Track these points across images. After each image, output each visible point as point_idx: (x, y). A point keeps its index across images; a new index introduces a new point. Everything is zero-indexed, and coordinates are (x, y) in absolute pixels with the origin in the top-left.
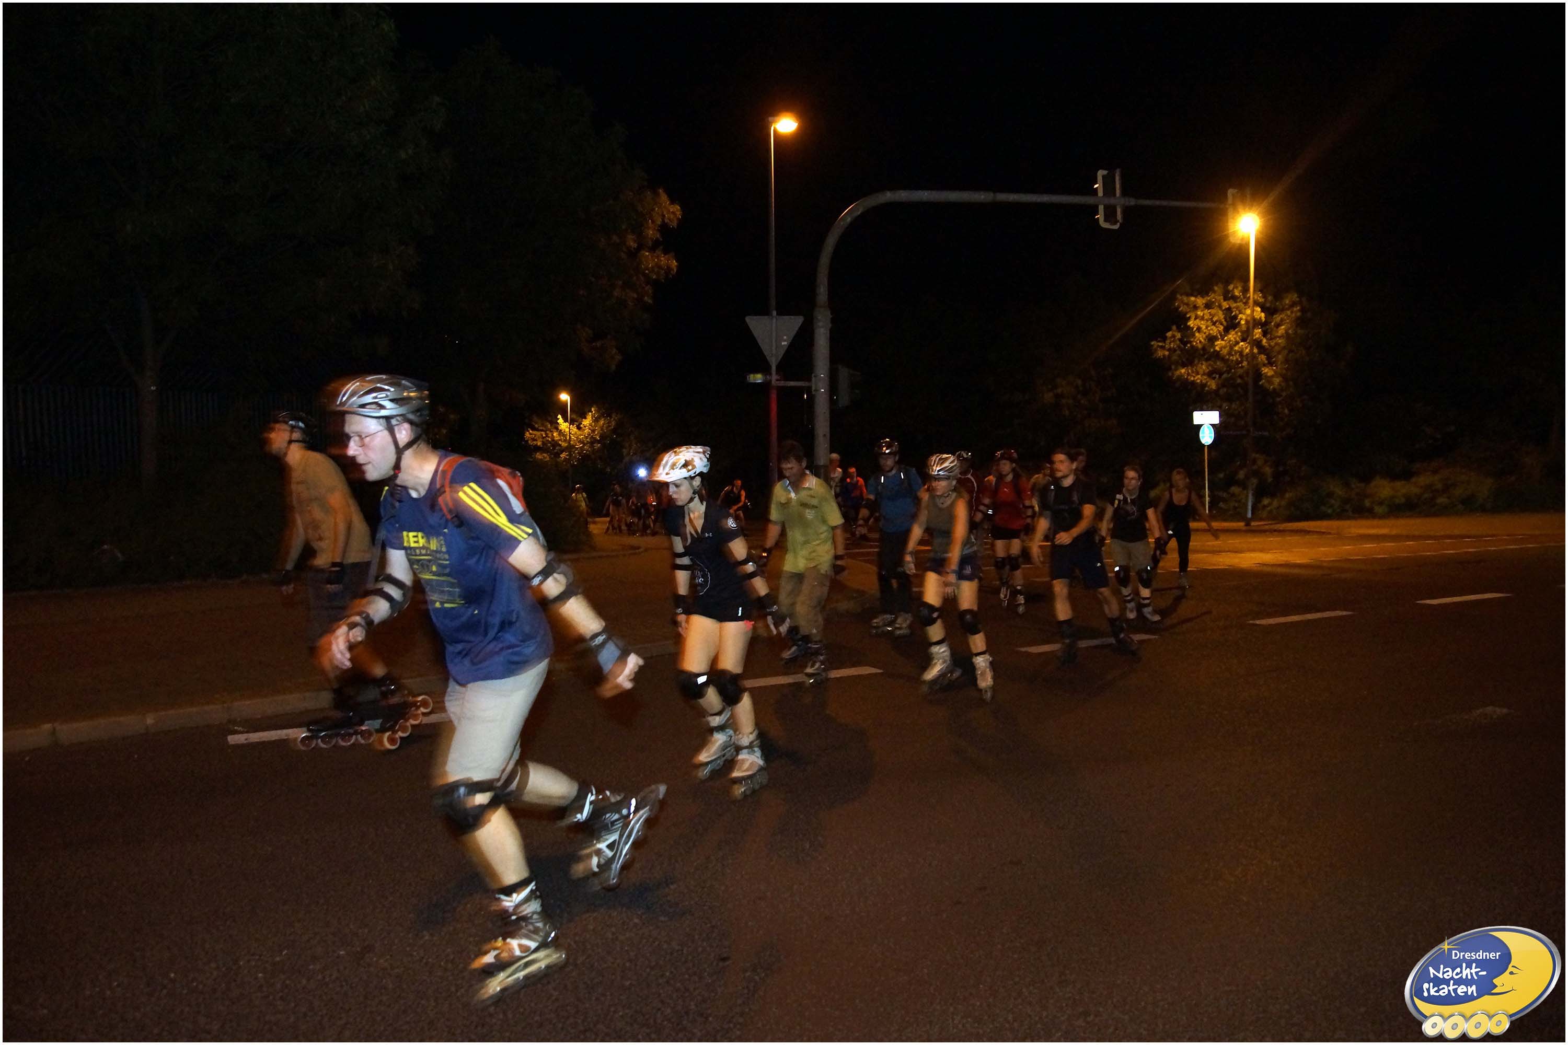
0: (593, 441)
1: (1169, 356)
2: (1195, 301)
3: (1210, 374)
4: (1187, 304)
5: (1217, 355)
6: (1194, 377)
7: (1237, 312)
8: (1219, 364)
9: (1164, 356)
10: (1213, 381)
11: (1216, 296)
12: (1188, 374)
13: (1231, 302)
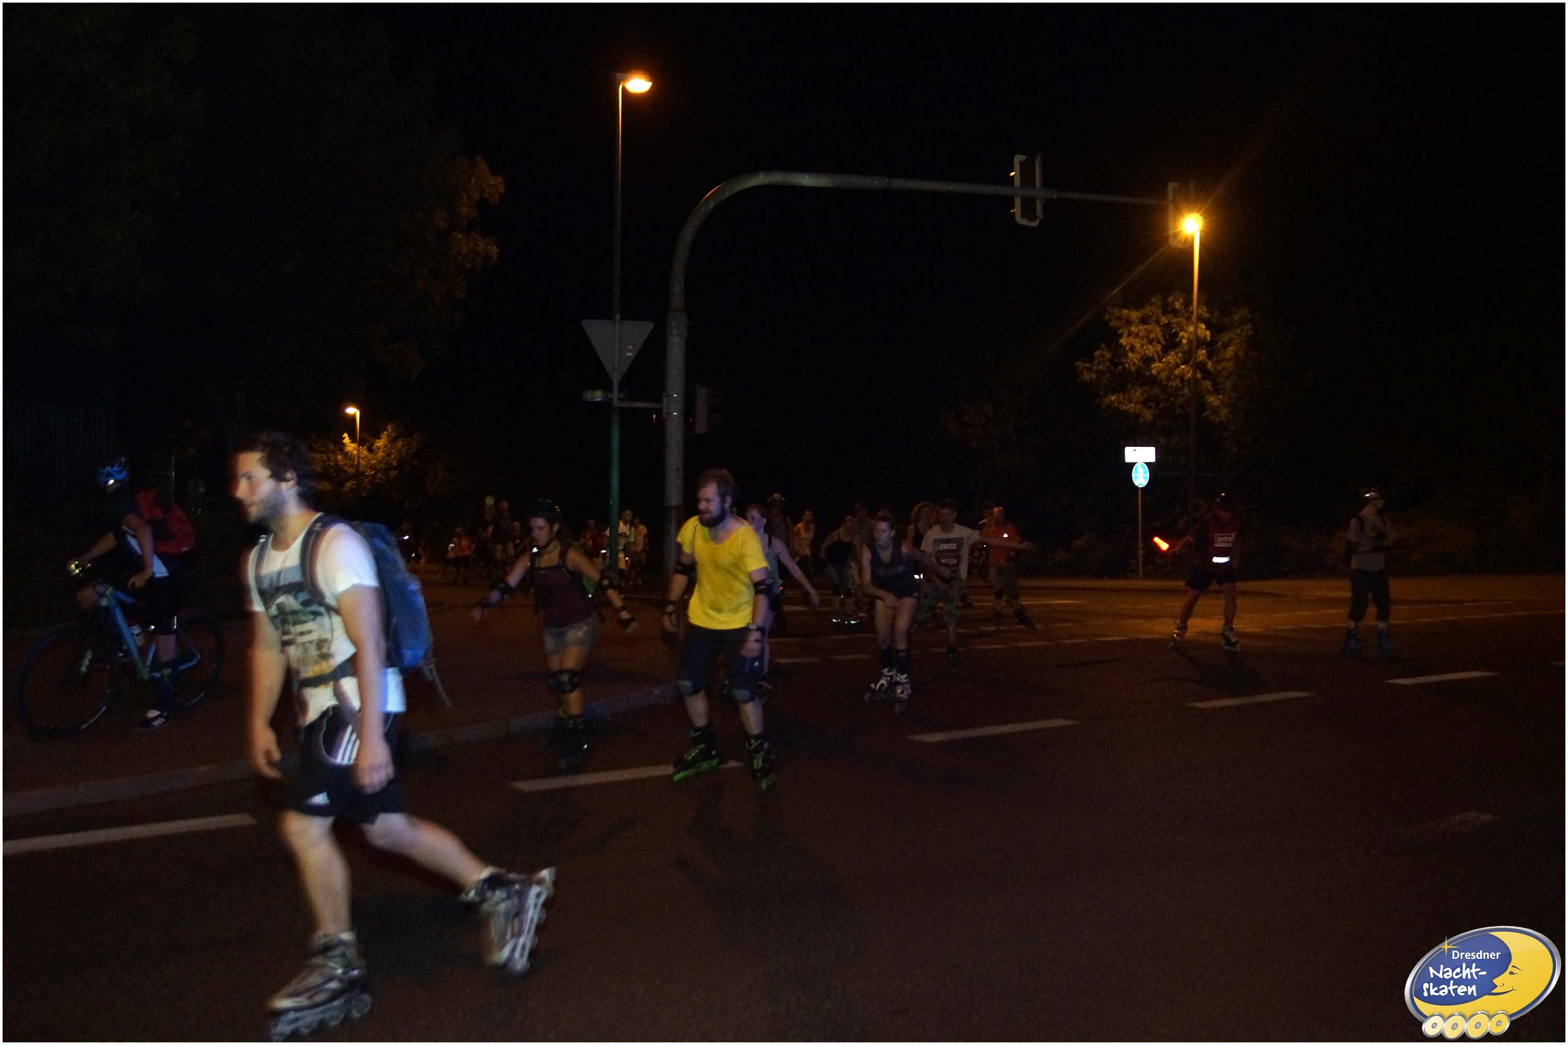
0: (389, 468)
1: (1098, 379)
2: (1129, 314)
3: (1145, 403)
4: (1119, 318)
5: (1153, 381)
6: (1126, 406)
7: (1178, 329)
8: (1156, 390)
9: (1091, 379)
10: (1149, 411)
11: (1153, 309)
12: (1120, 402)
13: (1171, 316)
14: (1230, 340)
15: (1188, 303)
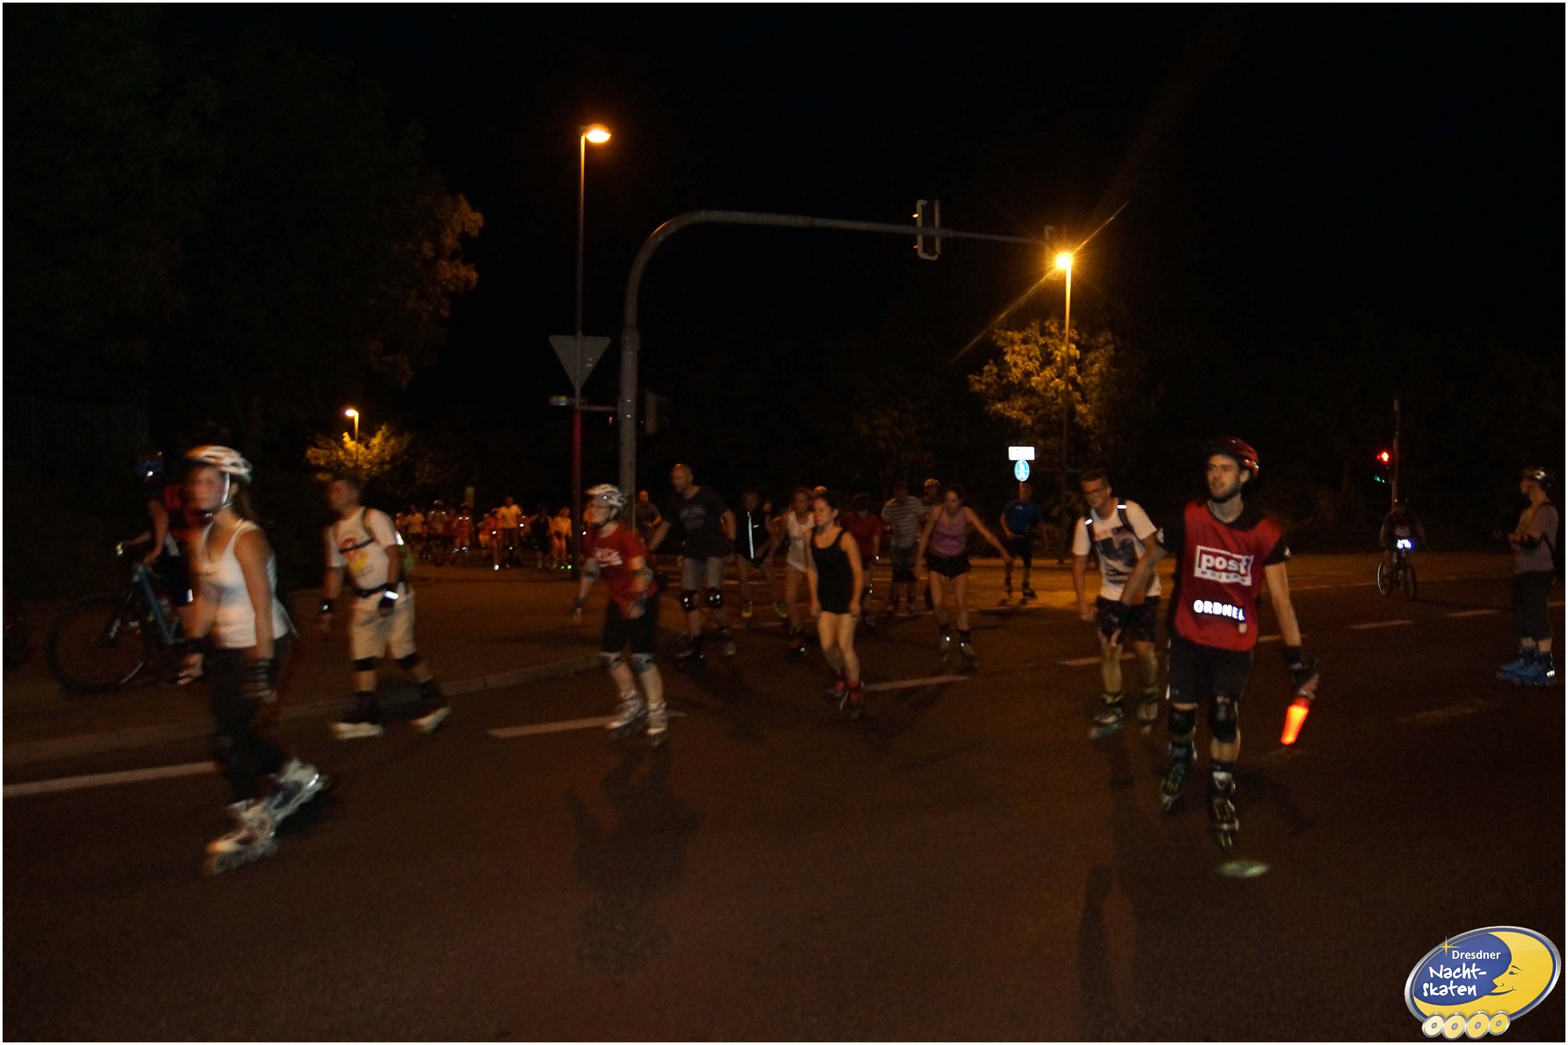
0: (382, 463)
1: (987, 389)
2: (1012, 336)
3: (1025, 410)
4: (1004, 339)
5: (1032, 392)
6: (1010, 412)
7: (1053, 349)
8: (1035, 400)
9: (981, 390)
10: (1029, 417)
11: (1033, 332)
12: (1005, 409)
13: (1047, 338)
14: (1096, 358)
15: (1062, 326)
